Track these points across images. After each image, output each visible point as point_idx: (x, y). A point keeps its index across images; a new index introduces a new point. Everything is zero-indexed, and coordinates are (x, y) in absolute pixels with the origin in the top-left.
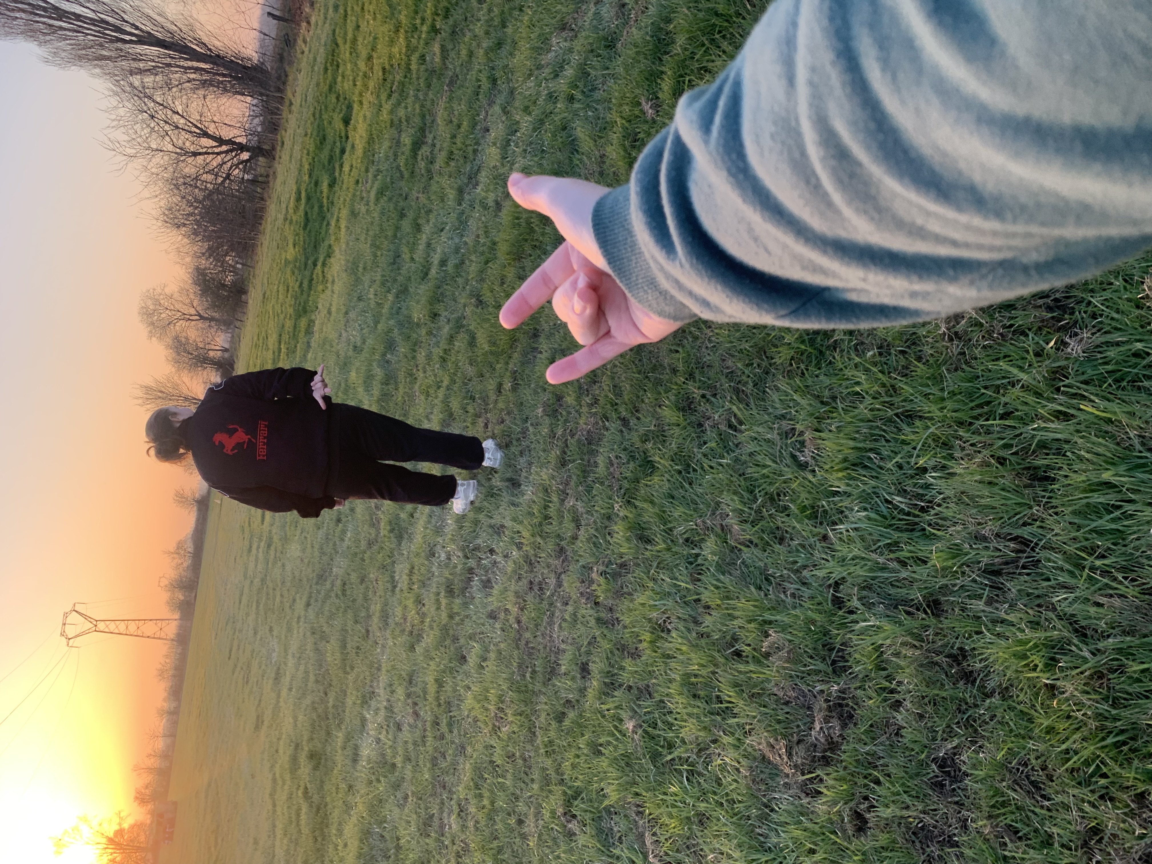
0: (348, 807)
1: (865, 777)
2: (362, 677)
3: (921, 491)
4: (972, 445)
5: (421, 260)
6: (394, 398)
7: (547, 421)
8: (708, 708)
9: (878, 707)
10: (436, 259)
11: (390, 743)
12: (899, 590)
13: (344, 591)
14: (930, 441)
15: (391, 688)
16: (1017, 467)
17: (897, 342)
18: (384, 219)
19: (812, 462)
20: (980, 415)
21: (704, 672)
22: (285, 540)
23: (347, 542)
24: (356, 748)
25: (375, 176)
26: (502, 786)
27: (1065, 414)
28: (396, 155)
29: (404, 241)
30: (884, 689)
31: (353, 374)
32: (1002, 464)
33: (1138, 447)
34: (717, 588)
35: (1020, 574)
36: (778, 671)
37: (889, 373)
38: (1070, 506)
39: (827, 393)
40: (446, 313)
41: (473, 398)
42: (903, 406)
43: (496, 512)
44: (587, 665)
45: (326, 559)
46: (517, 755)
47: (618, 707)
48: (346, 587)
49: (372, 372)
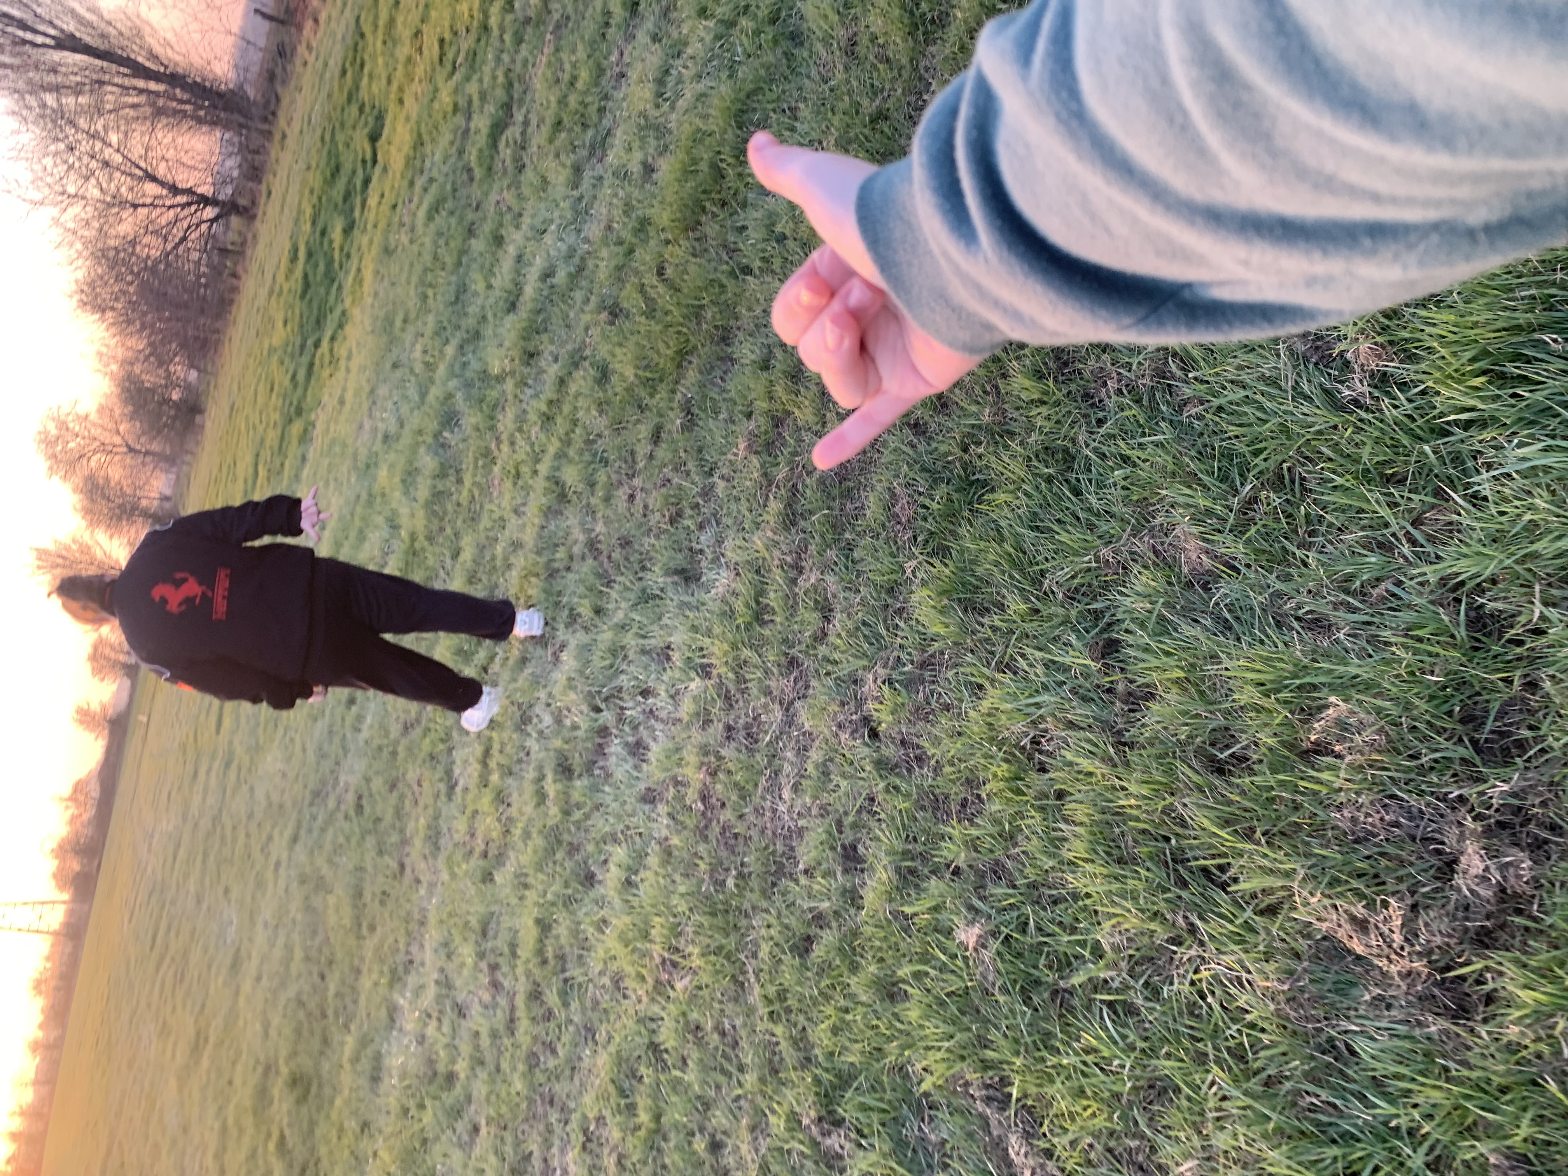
0: (360, 1160)
2: (391, 939)
5: (507, 284)
10: (533, 275)
11: (445, 1040)
15: (447, 949)
18: (441, 242)
24: (378, 1057)
28: (462, 150)
29: (474, 266)
43: (655, 627)
44: (855, 848)
45: (327, 765)
46: (709, 1025)
47: (936, 909)
48: (364, 802)
49: (416, 464)
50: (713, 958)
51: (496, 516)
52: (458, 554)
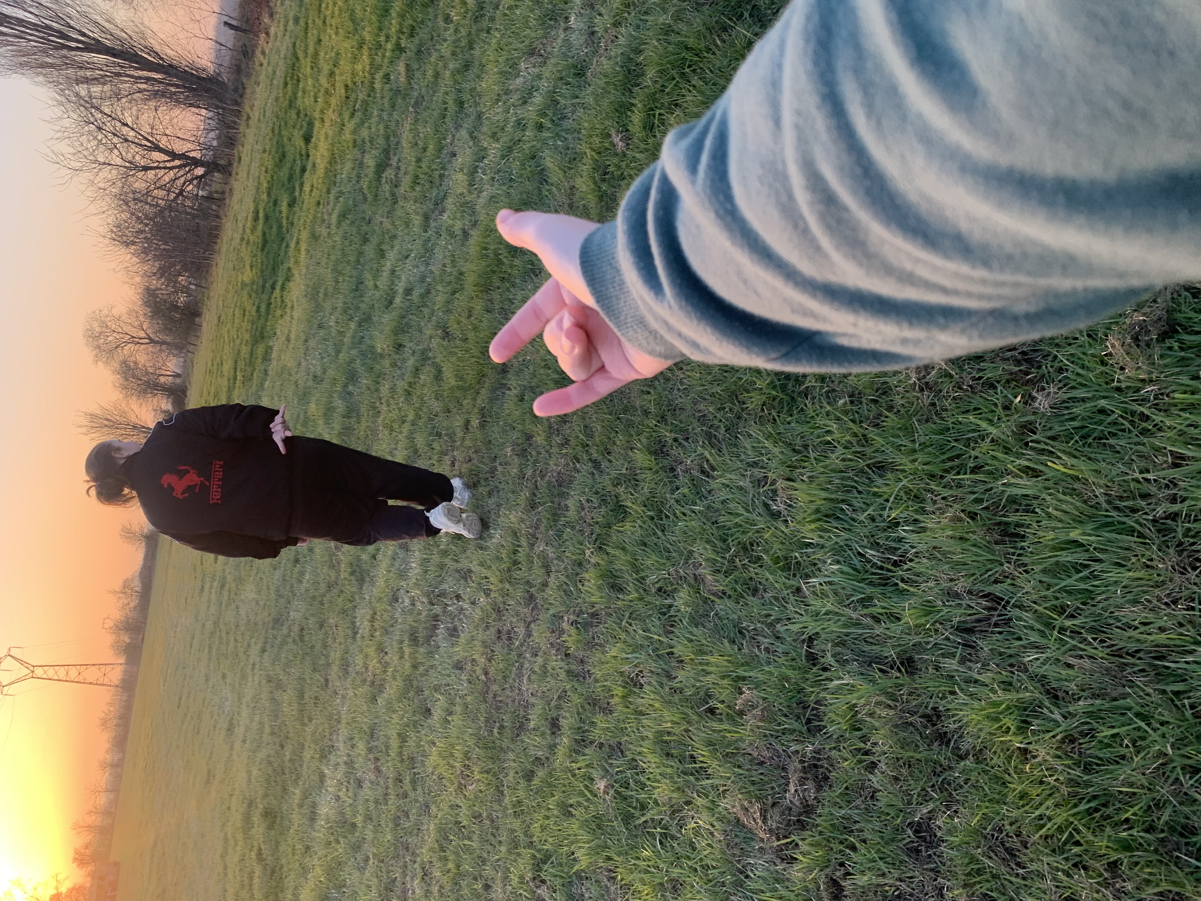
0: (305, 870)
1: (841, 843)
2: (321, 729)
3: (894, 545)
4: (943, 498)
5: (386, 288)
6: (356, 432)
7: (516, 460)
8: (681, 767)
9: (853, 769)
10: (400, 288)
11: (350, 801)
12: (874, 647)
13: (301, 637)
14: (902, 494)
16: (988, 522)
17: (868, 391)
18: (347, 243)
19: (785, 513)
20: (952, 468)
21: (677, 730)
22: (239, 580)
23: (305, 585)
25: (337, 198)
26: (468, 850)
27: (1034, 470)
28: (359, 177)
29: (367, 267)
30: (859, 750)
31: (313, 407)
32: (973, 519)
33: (1105, 505)
34: (691, 641)
35: (992, 632)
36: (752, 730)
37: (861, 422)
38: (1040, 563)
39: (798, 441)
40: (411, 344)
41: (439, 435)
42: (875, 457)
44: (556, 720)
46: (485, 815)
47: (589, 766)
50: (486, 775)
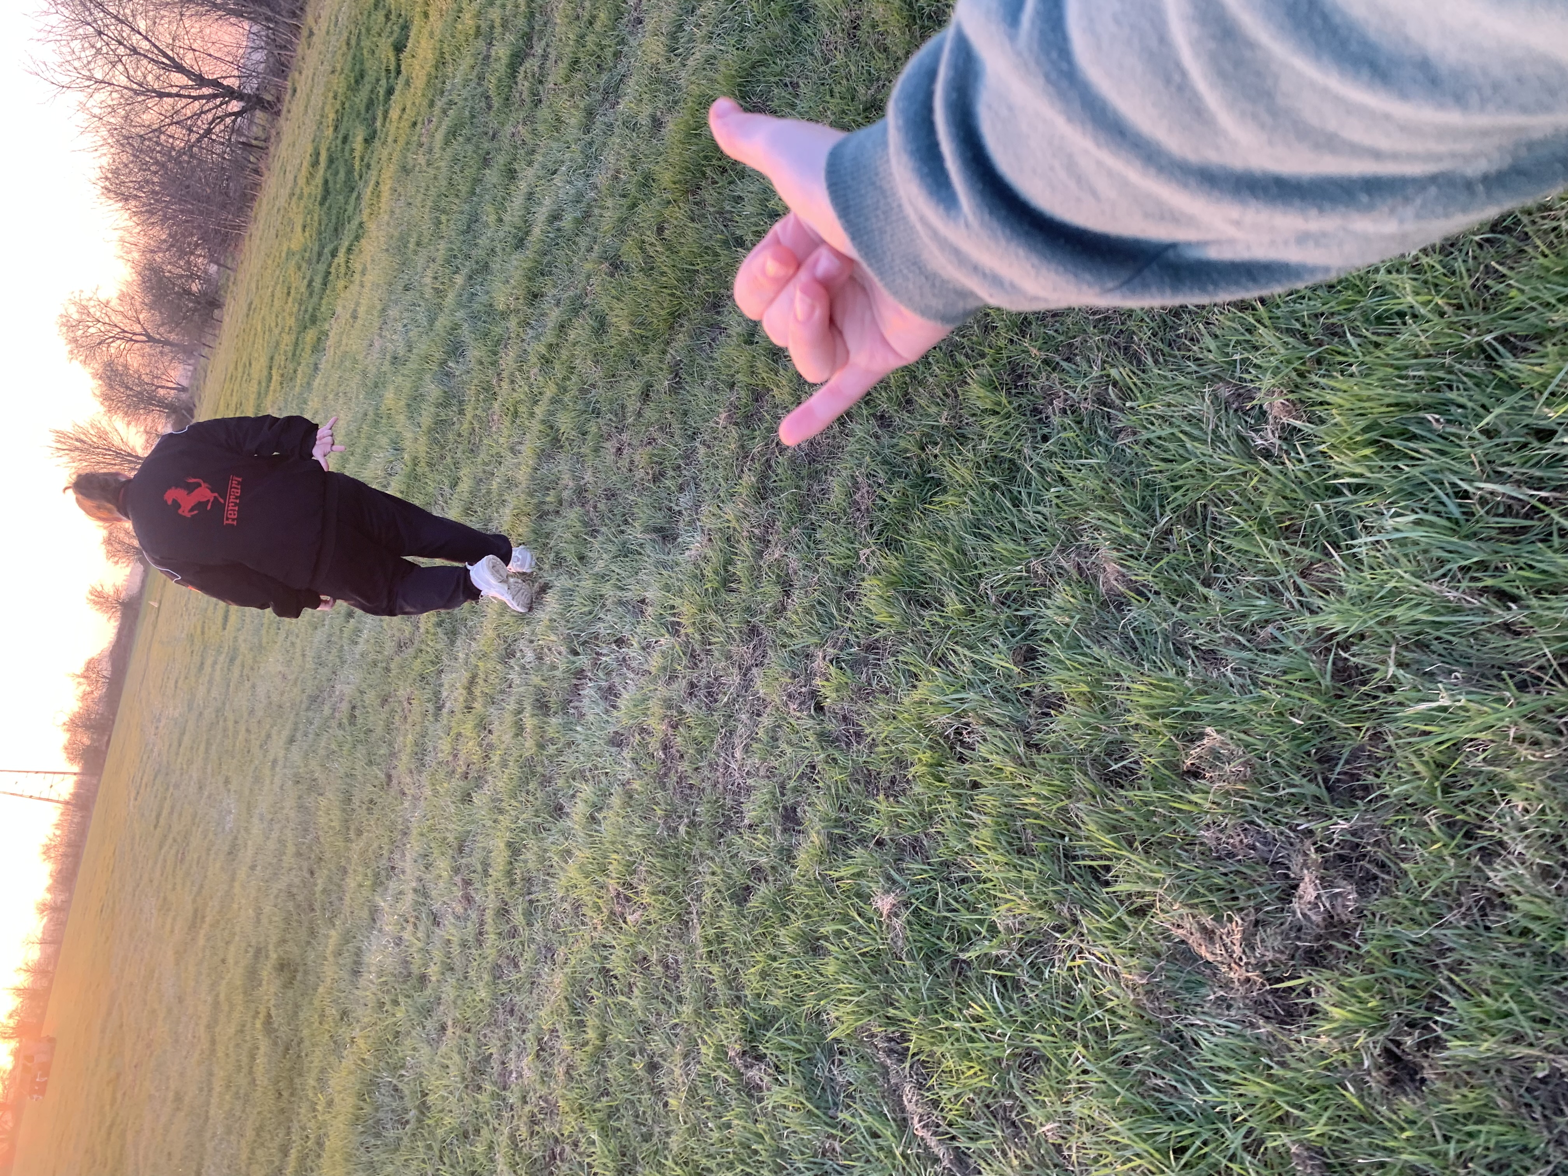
0: (338, 1044)
2: (375, 845)
5: (516, 220)
6: (456, 427)
7: (734, 433)
10: (541, 215)
11: (420, 945)
13: (353, 717)
15: (426, 861)
18: (457, 168)
19: (1279, 446)
22: (259, 649)
23: (361, 647)
24: (359, 953)
25: (444, 112)
26: (622, 1008)
28: (481, 76)
29: (487, 197)
34: (1082, 666)
40: (555, 291)
41: (597, 412)
43: (632, 580)
44: (794, 810)
45: (325, 672)
46: (654, 958)
47: (860, 875)
48: (357, 713)
49: (421, 390)
50: (662, 897)
51: (493, 452)
52: (456, 484)
